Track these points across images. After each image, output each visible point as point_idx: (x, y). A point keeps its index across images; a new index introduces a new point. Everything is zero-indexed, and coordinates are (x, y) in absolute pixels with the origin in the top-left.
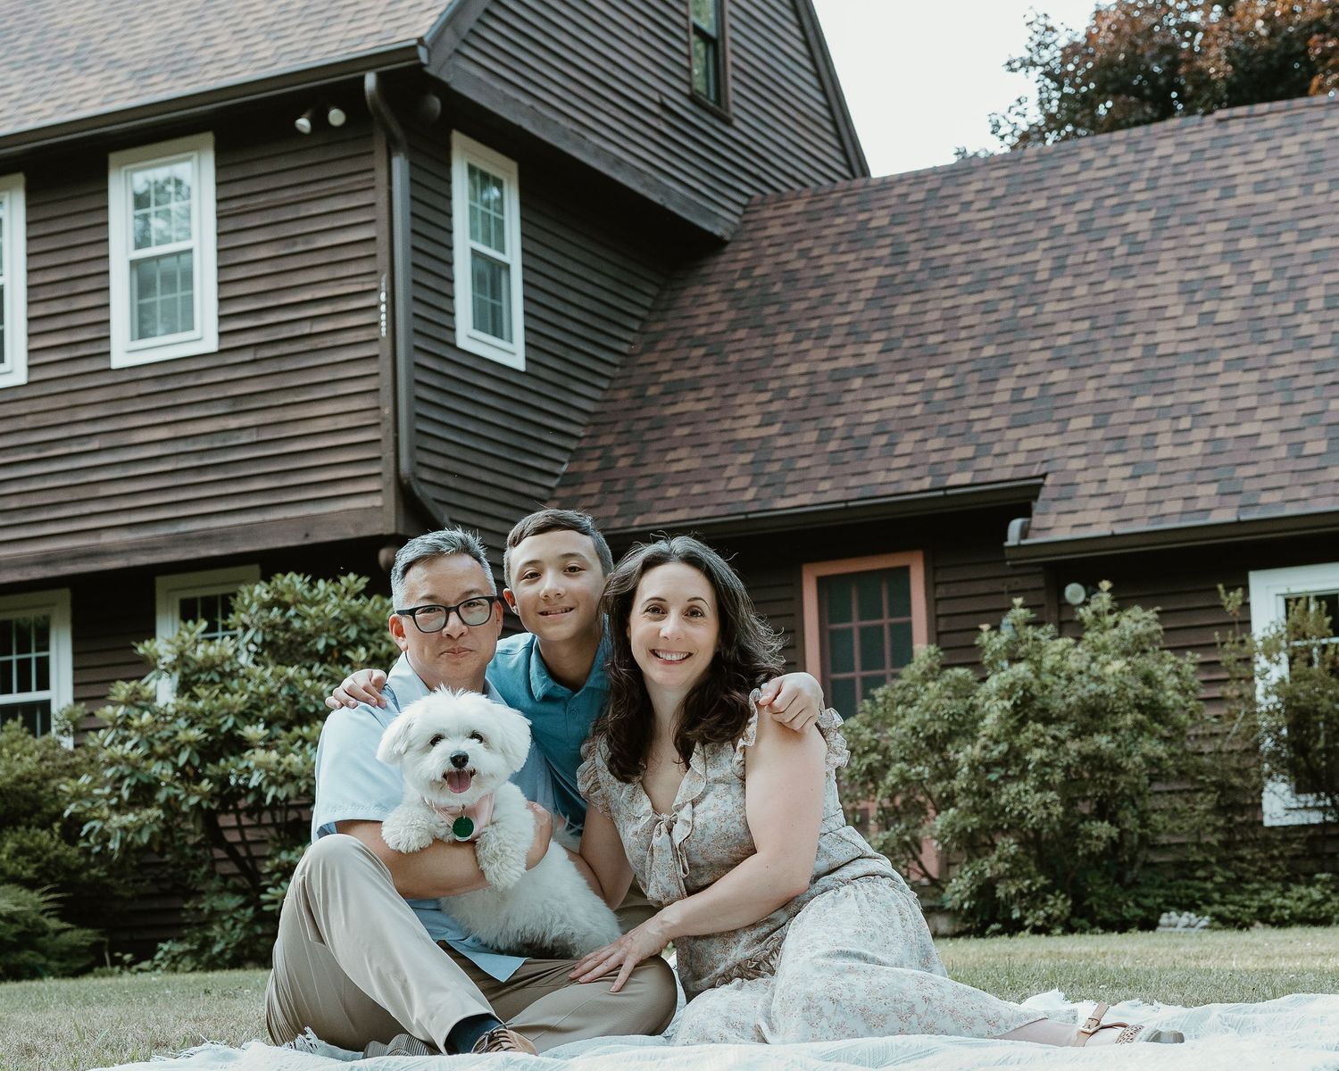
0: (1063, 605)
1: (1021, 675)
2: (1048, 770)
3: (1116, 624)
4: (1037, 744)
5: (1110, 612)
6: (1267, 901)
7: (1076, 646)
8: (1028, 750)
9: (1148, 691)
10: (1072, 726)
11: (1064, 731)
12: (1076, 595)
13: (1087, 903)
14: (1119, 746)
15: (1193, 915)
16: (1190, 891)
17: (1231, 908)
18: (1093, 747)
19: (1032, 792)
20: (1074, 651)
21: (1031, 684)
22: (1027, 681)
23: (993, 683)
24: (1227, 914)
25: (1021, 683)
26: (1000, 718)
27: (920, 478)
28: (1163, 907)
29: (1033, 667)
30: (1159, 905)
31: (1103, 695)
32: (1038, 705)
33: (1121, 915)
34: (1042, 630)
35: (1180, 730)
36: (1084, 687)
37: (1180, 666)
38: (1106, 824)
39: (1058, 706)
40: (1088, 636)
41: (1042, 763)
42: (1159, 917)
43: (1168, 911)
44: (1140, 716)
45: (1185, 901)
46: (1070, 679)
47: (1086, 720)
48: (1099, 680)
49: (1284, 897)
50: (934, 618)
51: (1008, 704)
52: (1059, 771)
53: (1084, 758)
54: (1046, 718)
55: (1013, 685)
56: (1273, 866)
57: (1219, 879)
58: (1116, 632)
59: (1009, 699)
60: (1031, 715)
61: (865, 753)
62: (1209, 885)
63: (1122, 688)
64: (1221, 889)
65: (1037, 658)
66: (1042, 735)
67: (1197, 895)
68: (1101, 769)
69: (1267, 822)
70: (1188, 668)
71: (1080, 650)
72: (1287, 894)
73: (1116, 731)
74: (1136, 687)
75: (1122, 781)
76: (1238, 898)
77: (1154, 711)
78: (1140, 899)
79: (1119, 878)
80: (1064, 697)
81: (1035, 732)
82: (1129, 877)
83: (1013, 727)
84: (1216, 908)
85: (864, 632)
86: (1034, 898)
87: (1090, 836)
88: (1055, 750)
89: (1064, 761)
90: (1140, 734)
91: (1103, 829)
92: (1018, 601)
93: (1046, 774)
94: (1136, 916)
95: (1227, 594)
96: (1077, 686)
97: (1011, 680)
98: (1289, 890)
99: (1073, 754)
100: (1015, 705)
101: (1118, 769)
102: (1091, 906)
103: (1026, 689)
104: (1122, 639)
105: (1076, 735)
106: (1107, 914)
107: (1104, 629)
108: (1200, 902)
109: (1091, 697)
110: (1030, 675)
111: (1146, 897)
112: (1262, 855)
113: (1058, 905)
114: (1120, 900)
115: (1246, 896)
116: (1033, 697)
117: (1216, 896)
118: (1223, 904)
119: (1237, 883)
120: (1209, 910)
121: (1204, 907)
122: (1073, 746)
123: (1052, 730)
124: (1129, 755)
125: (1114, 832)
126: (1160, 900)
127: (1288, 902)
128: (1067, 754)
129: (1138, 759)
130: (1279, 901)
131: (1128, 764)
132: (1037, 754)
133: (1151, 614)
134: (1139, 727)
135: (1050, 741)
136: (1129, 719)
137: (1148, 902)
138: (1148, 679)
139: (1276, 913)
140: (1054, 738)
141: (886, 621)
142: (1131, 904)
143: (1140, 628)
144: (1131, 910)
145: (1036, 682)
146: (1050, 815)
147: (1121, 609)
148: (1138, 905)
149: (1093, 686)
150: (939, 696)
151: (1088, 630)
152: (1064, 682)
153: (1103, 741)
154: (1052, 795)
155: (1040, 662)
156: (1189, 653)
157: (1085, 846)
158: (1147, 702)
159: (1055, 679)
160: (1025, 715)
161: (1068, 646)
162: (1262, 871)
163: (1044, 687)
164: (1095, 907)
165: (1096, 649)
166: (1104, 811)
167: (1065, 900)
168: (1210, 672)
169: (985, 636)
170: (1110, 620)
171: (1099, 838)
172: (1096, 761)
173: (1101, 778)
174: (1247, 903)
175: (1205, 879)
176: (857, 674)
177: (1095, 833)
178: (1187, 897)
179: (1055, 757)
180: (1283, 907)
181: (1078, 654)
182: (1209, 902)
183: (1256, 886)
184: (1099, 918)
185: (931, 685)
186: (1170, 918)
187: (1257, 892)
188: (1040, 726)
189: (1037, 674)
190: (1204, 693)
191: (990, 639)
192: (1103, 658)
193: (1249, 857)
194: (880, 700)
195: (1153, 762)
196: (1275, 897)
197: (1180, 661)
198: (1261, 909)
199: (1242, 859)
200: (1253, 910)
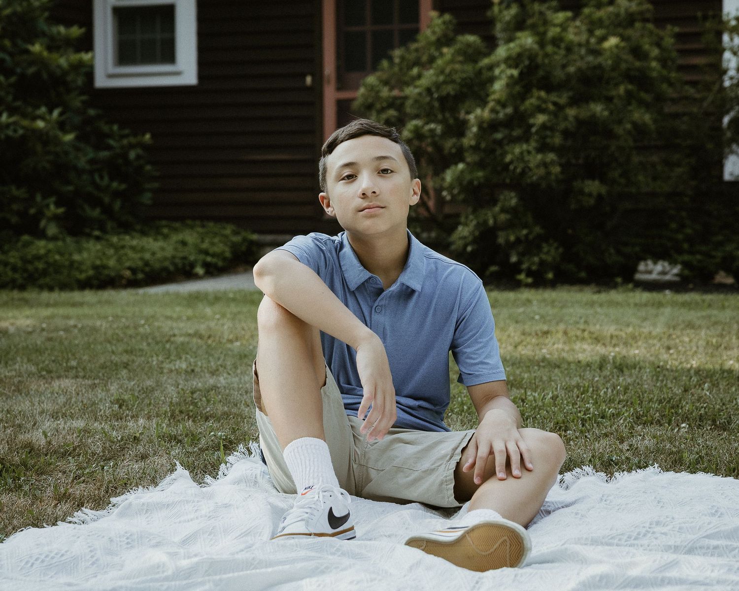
1: (528, 47)
2: (548, 133)
4: (540, 110)
6: (730, 253)
7: (574, 19)
8: (532, 115)
9: (638, 64)
10: (571, 94)
11: (563, 98)
13: (574, 250)
14: (611, 113)
15: (666, 264)
16: (663, 241)
17: (699, 257)
18: (589, 114)
19: (533, 152)
20: (572, 24)
21: (537, 55)
22: (533, 53)
23: (501, 52)
24: (695, 263)
25: (527, 53)
26: (508, 85)
28: (641, 255)
29: (537, 38)
30: (637, 253)
31: (599, 67)
32: (541, 73)
33: (603, 260)
34: (546, 5)
35: (660, 98)
36: (582, 58)
37: (662, 38)
38: (597, 183)
39: (559, 75)
40: (586, 11)
41: (544, 127)
42: (637, 265)
43: (645, 259)
44: (630, 87)
45: (659, 250)
46: (569, 49)
47: (582, 88)
48: (596, 52)
51: (515, 72)
52: (557, 134)
53: (580, 122)
54: (548, 85)
55: (520, 55)
57: (689, 231)
58: (611, 9)
59: (516, 67)
60: (535, 82)
61: (383, 110)
62: (680, 237)
63: (618, 60)
65: (541, 29)
66: (545, 102)
67: (669, 244)
68: (594, 133)
69: (727, 177)
70: (669, 41)
71: (578, 23)
73: (609, 99)
75: (613, 145)
76: (704, 248)
77: (641, 80)
78: (620, 247)
79: (600, 227)
80: (564, 66)
81: (539, 98)
82: (609, 225)
83: (519, 94)
84: (686, 257)
86: (530, 246)
87: (581, 192)
88: (556, 115)
89: (562, 126)
90: (629, 104)
91: (593, 187)
93: (546, 137)
94: (616, 262)
96: (576, 57)
97: (518, 50)
99: (571, 119)
100: (521, 74)
101: (609, 134)
102: (577, 254)
103: (532, 58)
104: (617, 15)
105: (574, 102)
106: (591, 259)
107: (599, 6)
108: (672, 252)
109: (588, 68)
110: (536, 47)
111: (626, 244)
112: (726, 211)
113: (550, 253)
114: (603, 247)
115: (711, 247)
116: (537, 67)
117: (686, 246)
118: (691, 253)
119: (704, 236)
120: (680, 258)
121: (675, 256)
122: (571, 112)
123: (554, 97)
124: (620, 122)
125: (603, 190)
126: (637, 249)
128: (566, 118)
129: (629, 126)
131: (619, 130)
132: (541, 119)
134: (629, 94)
135: (551, 107)
136: (622, 89)
137: (627, 250)
138: (637, 52)
140: (555, 104)
142: (612, 251)
143: (634, 7)
144: (612, 257)
145: (541, 53)
146: (549, 173)
148: (619, 252)
149: (590, 58)
150: (452, 61)
151: (586, 5)
152: (563, 52)
153: (598, 109)
154: (551, 156)
155: (545, 33)
156: (669, 27)
157: (578, 201)
158: (637, 74)
159: (556, 49)
160: (530, 82)
161: (568, 20)
162: (727, 226)
163: (547, 55)
164: (582, 254)
165: (592, 22)
166: (593, 171)
167: (557, 248)
168: (684, 42)
169: (496, 9)
171: (590, 195)
172: (589, 126)
173: (594, 142)
174: (714, 253)
175: (676, 231)
176: (368, 28)
177: (587, 190)
178: (661, 245)
179: (555, 121)
181: (576, 27)
182: (680, 252)
183: (720, 238)
184: (584, 263)
185: (445, 50)
186: (647, 265)
187: (721, 244)
188: (543, 94)
189: (542, 44)
190: (681, 61)
191: (500, 11)
192: (599, 32)
193: (715, 213)
194: (397, 60)
195: (639, 130)
197: (661, 33)
198: (724, 259)
199: (709, 214)
200: (718, 260)
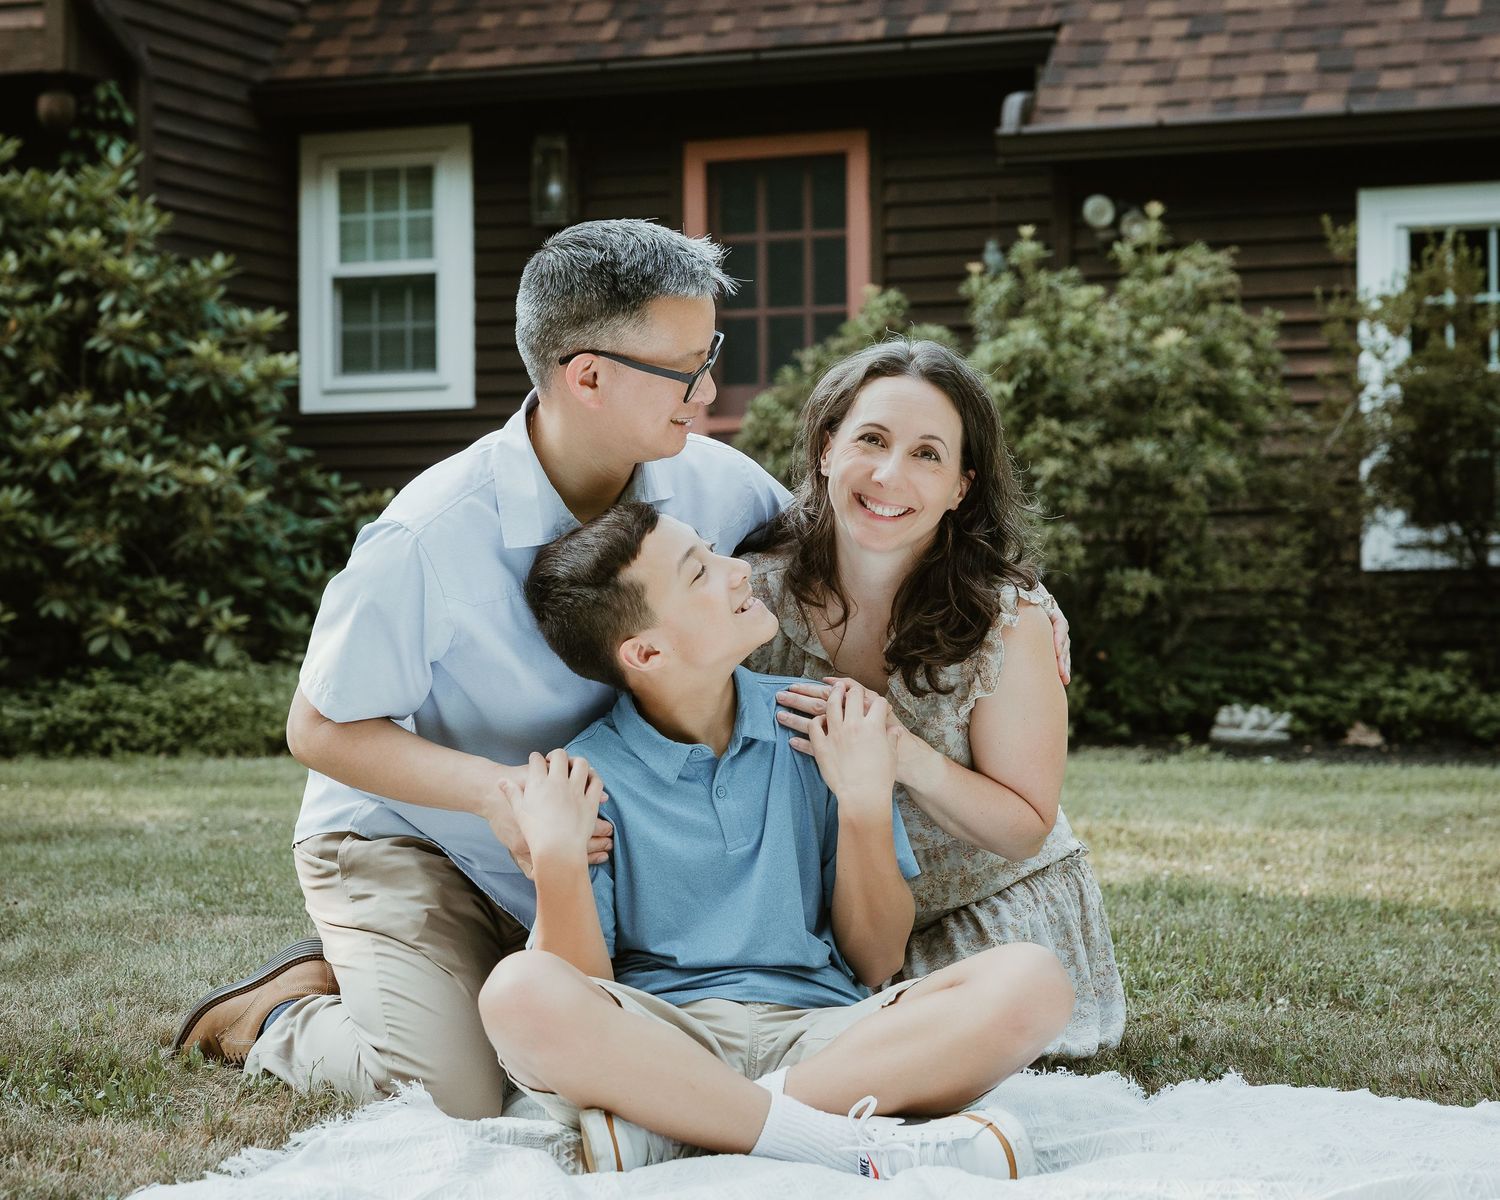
0: (1080, 226)
1: (1029, 346)
2: (1064, 490)
3: (1169, 271)
4: (1049, 451)
5: (1161, 250)
6: (1374, 692)
7: (1107, 298)
8: (1036, 460)
9: (1214, 374)
10: (1101, 424)
11: (1088, 432)
12: (1100, 212)
13: (1109, 687)
14: (1170, 457)
15: (1265, 711)
16: (1261, 672)
17: (1321, 699)
18: (1131, 458)
19: (1040, 523)
20: (1103, 307)
21: (1044, 359)
22: (1038, 356)
23: (984, 353)
24: (1315, 710)
25: (1027, 357)
27: (867, 21)
28: (1222, 695)
29: (1044, 332)
30: (1215, 693)
31: (1150, 378)
32: (1051, 390)
33: (1157, 705)
34: (1060, 276)
35: (1252, 431)
36: (1120, 365)
37: (1255, 331)
38: (1146, 573)
39: (1081, 392)
40: (1127, 285)
41: (1056, 480)
42: (1215, 713)
43: (1229, 703)
44: (1201, 413)
45: (1252, 687)
46: (1098, 350)
47: (1120, 415)
48: (1143, 355)
49: (1399, 687)
50: (881, 232)
51: (1008, 389)
52: (1079, 493)
53: (1118, 473)
54: (1062, 410)
55: (1014, 360)
56: (1385, 638)
57: (1303, 655)
58: (1168, 282)
59: (1010, 379)
60: (1041, 404)
62: (1289, 665)
63: (1180, 369)
64: (1303, 669)
65: (1052, 316)
66: (1058, 438)
67: (1270, 678)
68: (1141, 490)
69: (1368, 563)
70: (1268, 336)
71: (1113, 305)
72: (1403, 681)
73: (1167, 434)
74: (1200, 370)
75: (1174, 510)
76: (1329, 685)
77: (1221, 402)
78: (1187, 682)
79: (1153, 648)
80: (1090, 378)
81: (1048, 432)
82: (1168, 645)
83: (1014, 424)
84: (1299, 700)
85: (774, 248)
87: (1121, 591)
88: (1076, 461)
89: (1088, 478)
90: (1201, 441)
91: (1140, 581)
92: (1027, 231)
93: (1061, 497)
94: (1181, 709)
95: (1335, 229)
96: (1110, 362)
97: (1012, 351)
98: (1404, 674)
99: (1102, 467)
100: (1018, 391)
101: (1167, 492)
102: (1114, 694)
103: (1036, 365)
104: (1180, 293)
105: (1107, 438)
106: (1137, 704)
107: (1149, 276)
108: (1275, 691)
109: (1131, 382)
110: (1042, 346)
111: (1197, 678)
112: (1367, 622)
114: (1158, 683)
115: (1340, 683)
116: (1045, 379)
117: (1299, 681)
118: (1309, 692)
119: (1330, 664)
120: (1289, 702)
121: (1281, 697)
122: (1103, 455)
123: (1072, 430)
124: (1185, 472)
125: (1158, 586)
126: (1216, 686)
127: (1404, 694)
128: (1093, 466)
129: (1199, 479)
130: (1391, 693)
131: (1183, 485)
132: (1051, 467)
133: (1223, 258)
134: (1201, 427)
135: (1069, 447)
136: (1187, 417)
137: (1199, 688)
138: (1213, 354)
139: (1386, 710)
140: (1075, 441)
141: (808, 234)
142: (1173, 689)
143: (1207, 280)
144: (1174, 700)
145: (1051, 356)
146: (1064, 559)
147: (1177, 246)
148: (1184, 691)
149: (1134, 365)
151: (1126, 276)
152: (1087, 354)
153: (1147, 450)
154: (1069, 530)
155: (1057, 323)
156: (1267, 311)
157: (1115, 605)
158: (1213, 390)
159: (1076, 350)
160: (1032, 405)
161: (1096, 300)
162: (1368, 647)
163: (1060, 360)
164: (1122, 694)
165: (1136, 305)
166: (1142, 552)
168: (1294, 337)
169: (975, 282)
170: (1159, 262)
171: (1135, 594)
172: (1133, 480)
173: (1142, 505)
174: (1345, 693)
175: (1282, 656)
176: (762, 312)
177: (1129, 587)
178: (1257, 680)
179: (1074, 470)
180: (1398, 702)
181: (1111, 312)
182: (1289, 690)
183: (1357, 667)
184: (1126, 710)
186: (1232, 713)
187: (1358, 677)
188: (1054, 424)
189: (1052, 341)
190: (1288, 369)
191: (982, 286)
192: (1149, 321)
193: (1349, 625)
194: (808, 368)
195: (1218, 485)
196: (1386, 686)
197: (1255, 321)
198: (1364, 703)
199: (1338, 627)
200: (1353, 705)
